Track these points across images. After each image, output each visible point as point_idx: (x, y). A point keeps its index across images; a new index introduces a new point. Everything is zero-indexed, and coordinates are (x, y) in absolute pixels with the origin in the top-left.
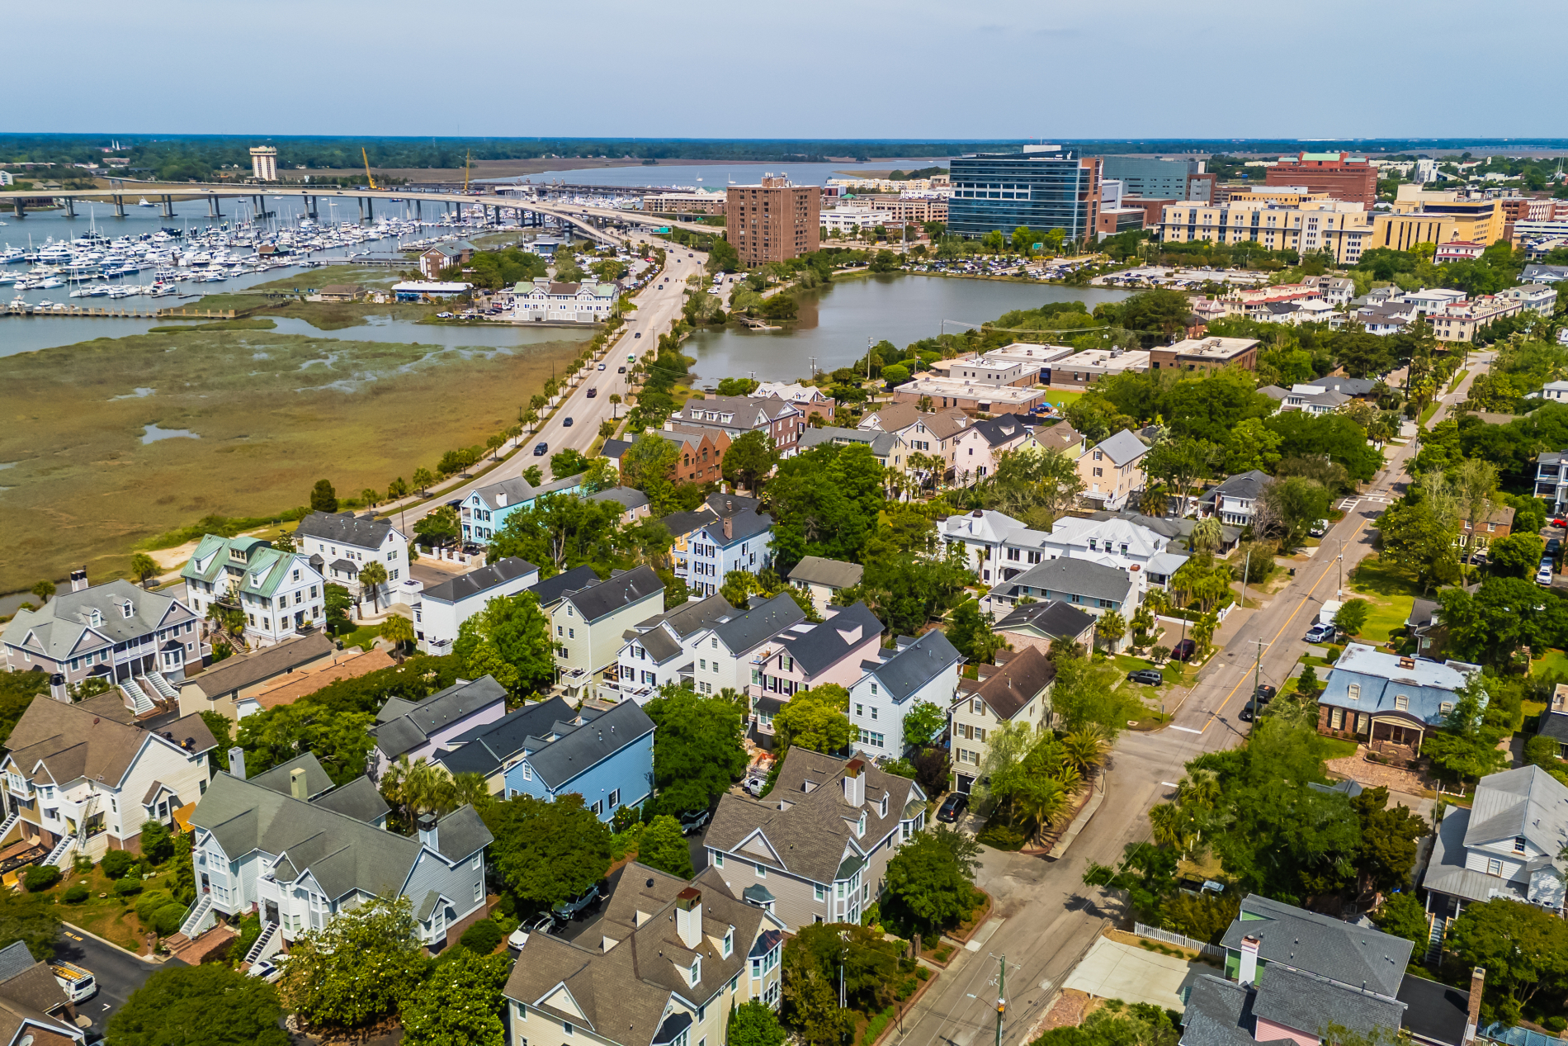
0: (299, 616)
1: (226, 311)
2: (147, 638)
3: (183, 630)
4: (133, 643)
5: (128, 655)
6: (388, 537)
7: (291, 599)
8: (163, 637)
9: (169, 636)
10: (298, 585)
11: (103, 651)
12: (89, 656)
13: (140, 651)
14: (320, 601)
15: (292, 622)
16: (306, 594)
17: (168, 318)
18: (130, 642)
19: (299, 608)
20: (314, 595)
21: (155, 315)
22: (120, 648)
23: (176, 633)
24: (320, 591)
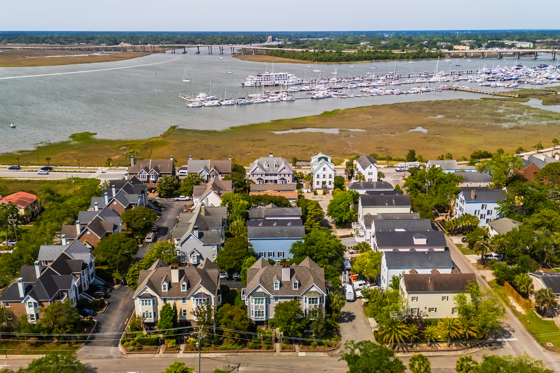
0: (324, 183)
1: (515, 95)
2: (276, 175)
3: (287, 176)
4: (271, 175)
5: (269, 178)
6: (369, 167)
7: (321, 176)
8: (280, 176)
9: (282, 176)
10: (324, 172)
11: (262, 174)
12: (257, 174)
13: (273, 178)
14: (332, 180)
15: (321, 184)
16: (327, 176)
17: (495, 95)
18: (270, 174)
19: (324, 180)
20: (330, 177)
21: (492, 94)
22: (266, 175)
23: (285, 176)
24: (333, 176)
